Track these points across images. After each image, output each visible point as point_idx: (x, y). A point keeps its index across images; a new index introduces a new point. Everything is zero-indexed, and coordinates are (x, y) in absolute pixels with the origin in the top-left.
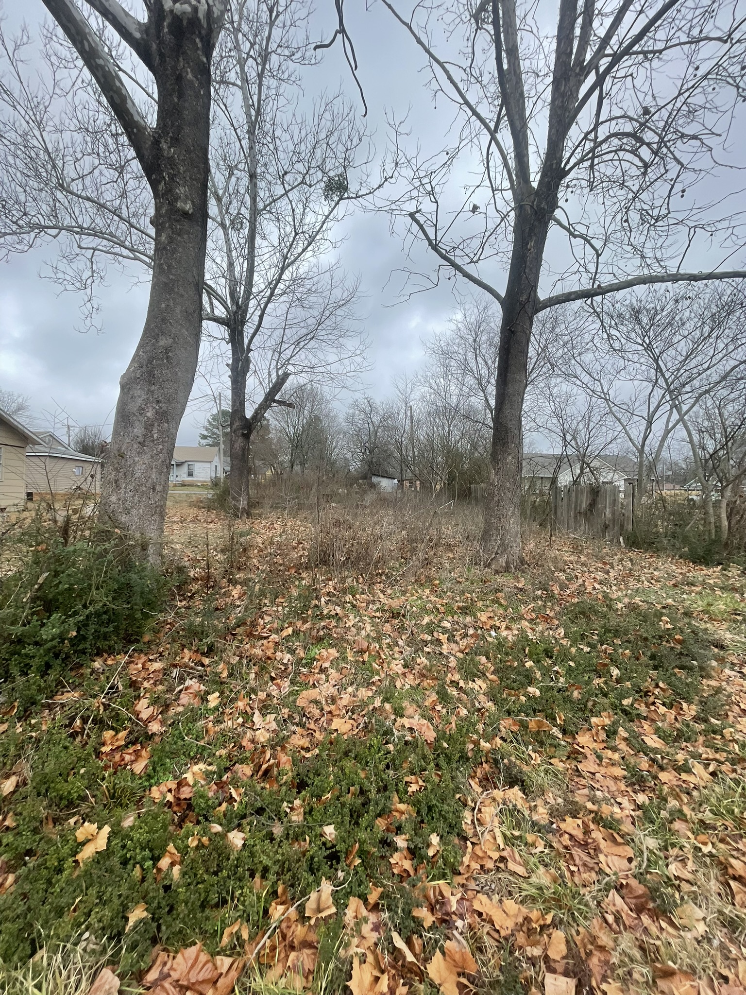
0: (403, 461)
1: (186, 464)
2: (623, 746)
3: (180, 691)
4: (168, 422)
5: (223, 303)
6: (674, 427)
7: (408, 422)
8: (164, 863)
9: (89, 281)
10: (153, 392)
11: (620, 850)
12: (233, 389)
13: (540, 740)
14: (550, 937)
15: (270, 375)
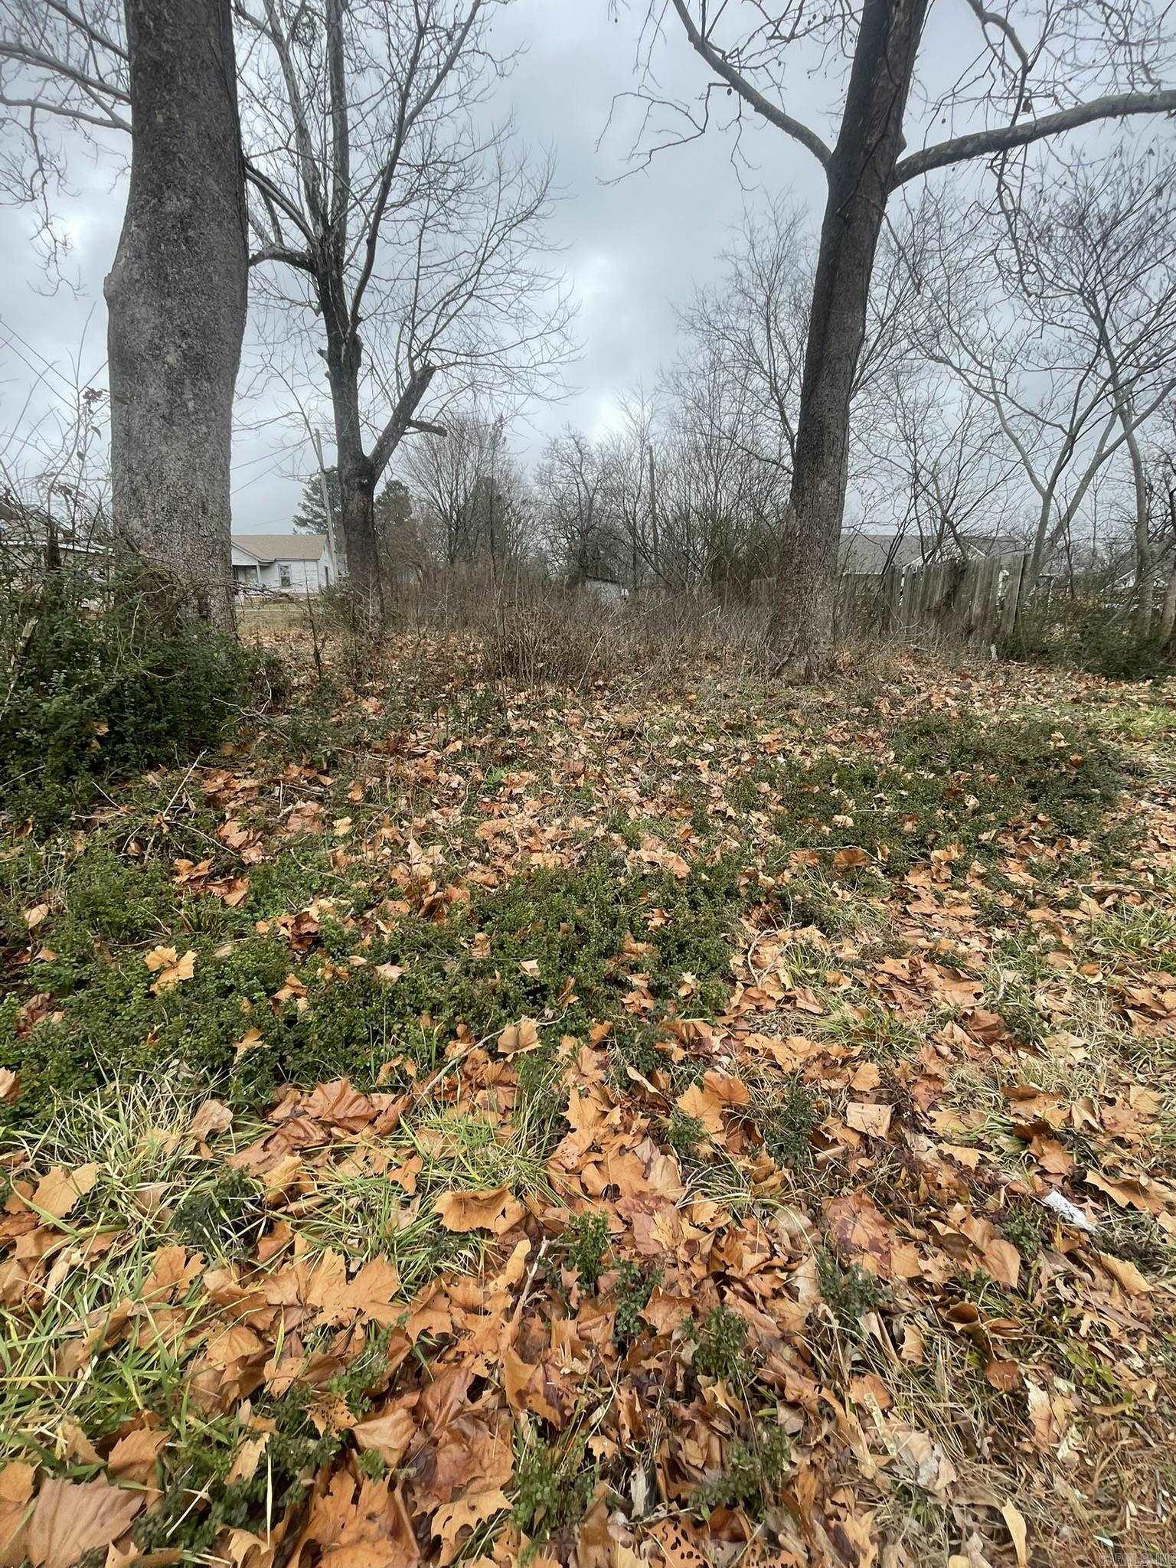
0: (638, 550)
1: (276, 565)
2: (977, 885)
3: (290, 812)
4: (209, 379)
5: (296, 217)
6: (1113, 449)
7: (646, 474)
8: (284, 994)
9: (38, 182)
10: (170, 311)
11: (965, 986)
12: (335, 399)
13: (852, 878)
14: (855, 1070)
15: (399, 374)
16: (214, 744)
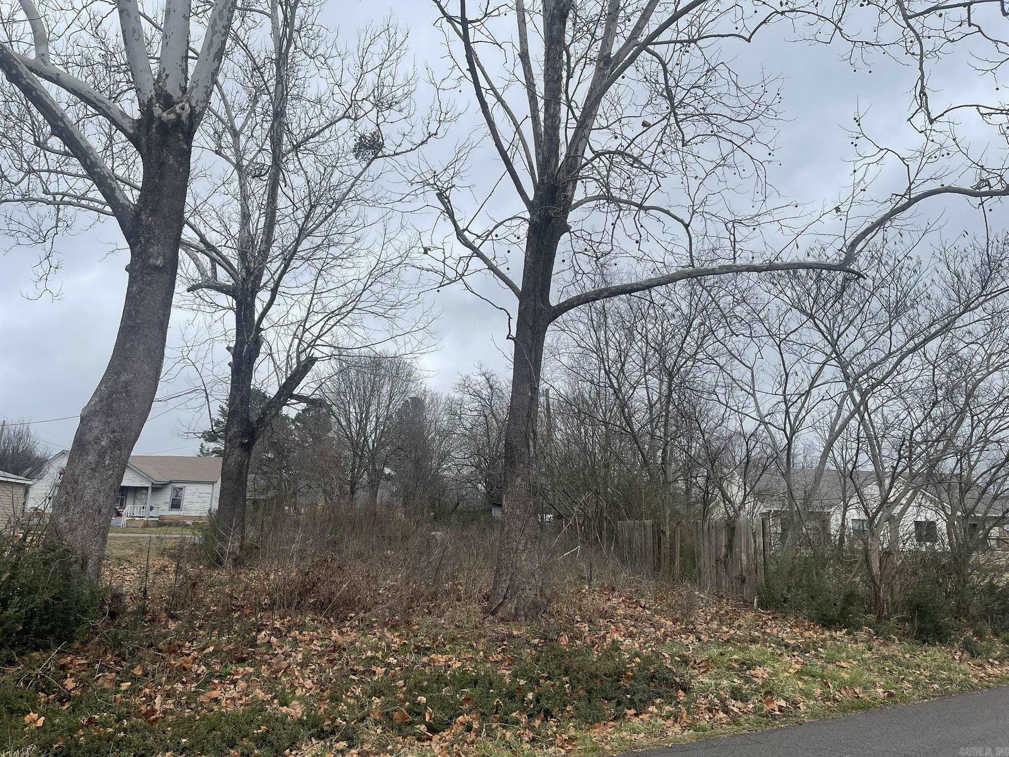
3: (100, 677)
4: (120, 449)
9: (51, 233)
10: (109, 423)
15: (288, 361)
16: (71, 640)
